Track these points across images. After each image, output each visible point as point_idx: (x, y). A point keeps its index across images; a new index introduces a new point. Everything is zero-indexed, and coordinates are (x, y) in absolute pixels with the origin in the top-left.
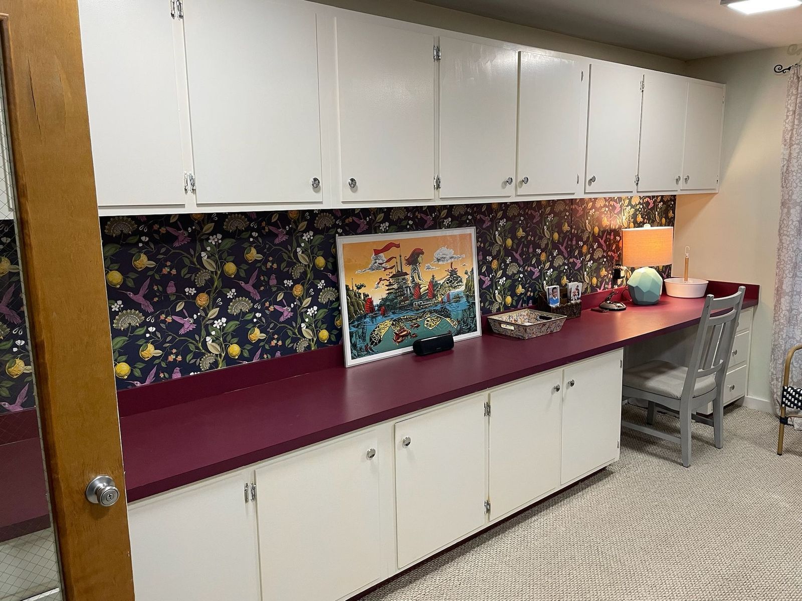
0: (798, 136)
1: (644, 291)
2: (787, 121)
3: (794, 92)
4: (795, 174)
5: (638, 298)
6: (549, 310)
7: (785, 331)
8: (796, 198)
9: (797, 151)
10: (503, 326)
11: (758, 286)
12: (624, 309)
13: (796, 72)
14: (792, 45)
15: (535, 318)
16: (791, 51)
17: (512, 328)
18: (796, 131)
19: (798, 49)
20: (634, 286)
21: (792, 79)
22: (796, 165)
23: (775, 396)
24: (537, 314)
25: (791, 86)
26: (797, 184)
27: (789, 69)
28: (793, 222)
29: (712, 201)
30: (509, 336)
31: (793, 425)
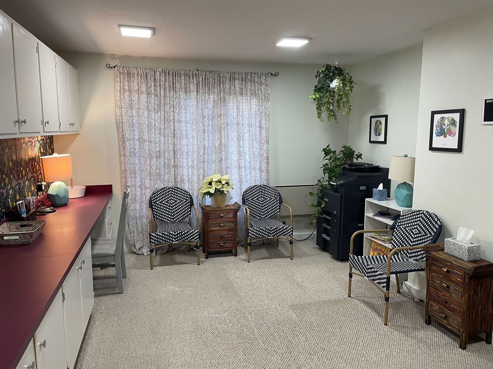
0: (124, 104)
1: (62, 197)
2: (117, 95)
3: (119, 80)
4: (125, 124)
5: (58, 202)
6: (23, 219)
7: (131, 206)
8: (127, 136)
9: (125, 111)
10: (5, 238)
11: (111, 185)
12: (55, 211)
13: (118, 69)
14: (112, 54)
15: (15, 228)
16: (112, 57)
17: (17, 237)
18: (123, 101)
19: (116, 57)
20: (55, 194)
21: (117, 73)
22: (125, 119)
23: (131, 242)
24: (17, 224)
25: (117, 77)
26: (127, 129)
27: (114, 67)
28: (128, 149)
29: (78, 138)
30: (13, 245)
31: (143, 254)
